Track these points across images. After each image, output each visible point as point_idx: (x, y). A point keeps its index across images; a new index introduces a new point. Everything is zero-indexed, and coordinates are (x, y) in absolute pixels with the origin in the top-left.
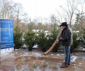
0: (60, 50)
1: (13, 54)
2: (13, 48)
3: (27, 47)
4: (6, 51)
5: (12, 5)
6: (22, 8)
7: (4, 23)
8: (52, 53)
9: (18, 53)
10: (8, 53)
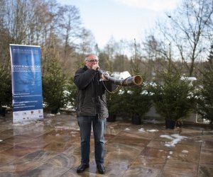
0: (149, 121)
1: (41, 123)
2: (42, 110)
3: (73, 110)
5: (55, 11)
6: (79, 17)
8: (128, 127)
9: (52, 123)
10: (29, 121)
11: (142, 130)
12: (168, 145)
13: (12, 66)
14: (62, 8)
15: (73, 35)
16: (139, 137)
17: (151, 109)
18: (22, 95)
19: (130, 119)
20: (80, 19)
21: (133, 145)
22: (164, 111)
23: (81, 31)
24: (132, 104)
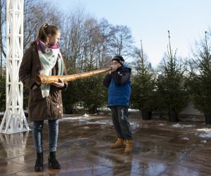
8: (163, 123)
11: (177, 125)
12: (203, 136)
14: (113, 28)
15: (126, 53)
20: (131, 39)
23: (133, 50)
24: (167, 98)
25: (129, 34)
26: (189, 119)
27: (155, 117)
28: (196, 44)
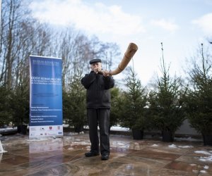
4: (43, 132)
5: (97, 48)
7: (41, 66)
8: (156, 143)
9: (71, 139)
10: (47, 138)
11: (172, 146)
13: (31, 78)
14: (103, 45)
16: (167, 152)
17: (184, 122)
18: (40, 109)
19: (161, 138)
21: (157, 159)
22: (200, 123)
24: (160, 116)
25: (118, 51)
26: (184, 139)
27: (147, 136)
28: (187, 61)
